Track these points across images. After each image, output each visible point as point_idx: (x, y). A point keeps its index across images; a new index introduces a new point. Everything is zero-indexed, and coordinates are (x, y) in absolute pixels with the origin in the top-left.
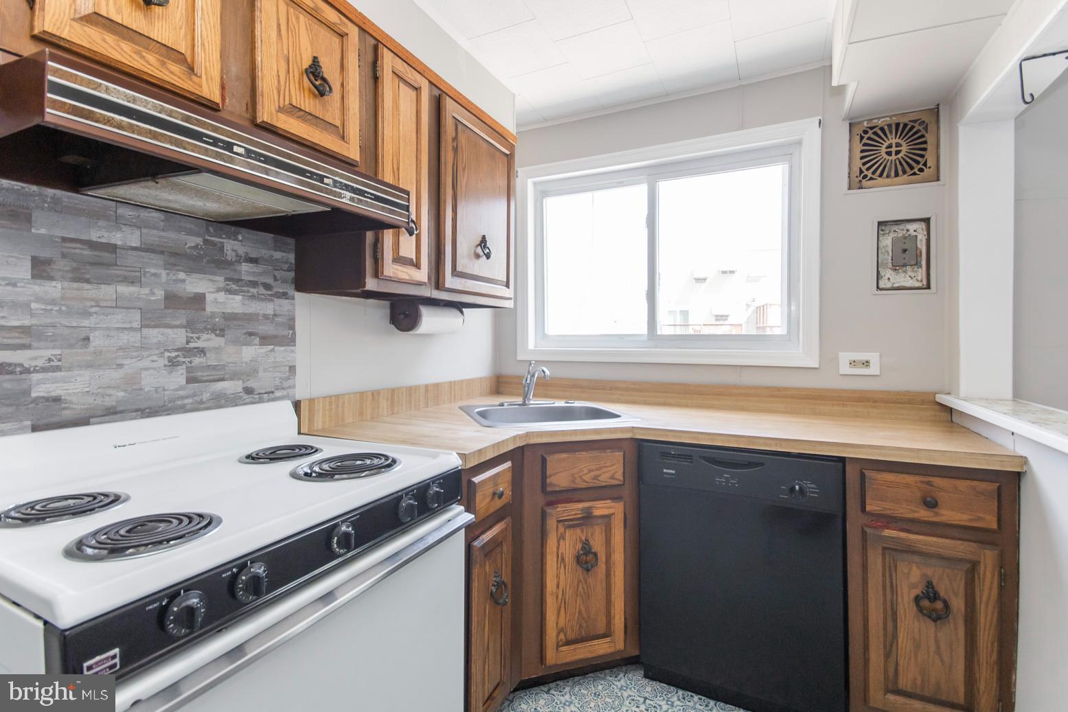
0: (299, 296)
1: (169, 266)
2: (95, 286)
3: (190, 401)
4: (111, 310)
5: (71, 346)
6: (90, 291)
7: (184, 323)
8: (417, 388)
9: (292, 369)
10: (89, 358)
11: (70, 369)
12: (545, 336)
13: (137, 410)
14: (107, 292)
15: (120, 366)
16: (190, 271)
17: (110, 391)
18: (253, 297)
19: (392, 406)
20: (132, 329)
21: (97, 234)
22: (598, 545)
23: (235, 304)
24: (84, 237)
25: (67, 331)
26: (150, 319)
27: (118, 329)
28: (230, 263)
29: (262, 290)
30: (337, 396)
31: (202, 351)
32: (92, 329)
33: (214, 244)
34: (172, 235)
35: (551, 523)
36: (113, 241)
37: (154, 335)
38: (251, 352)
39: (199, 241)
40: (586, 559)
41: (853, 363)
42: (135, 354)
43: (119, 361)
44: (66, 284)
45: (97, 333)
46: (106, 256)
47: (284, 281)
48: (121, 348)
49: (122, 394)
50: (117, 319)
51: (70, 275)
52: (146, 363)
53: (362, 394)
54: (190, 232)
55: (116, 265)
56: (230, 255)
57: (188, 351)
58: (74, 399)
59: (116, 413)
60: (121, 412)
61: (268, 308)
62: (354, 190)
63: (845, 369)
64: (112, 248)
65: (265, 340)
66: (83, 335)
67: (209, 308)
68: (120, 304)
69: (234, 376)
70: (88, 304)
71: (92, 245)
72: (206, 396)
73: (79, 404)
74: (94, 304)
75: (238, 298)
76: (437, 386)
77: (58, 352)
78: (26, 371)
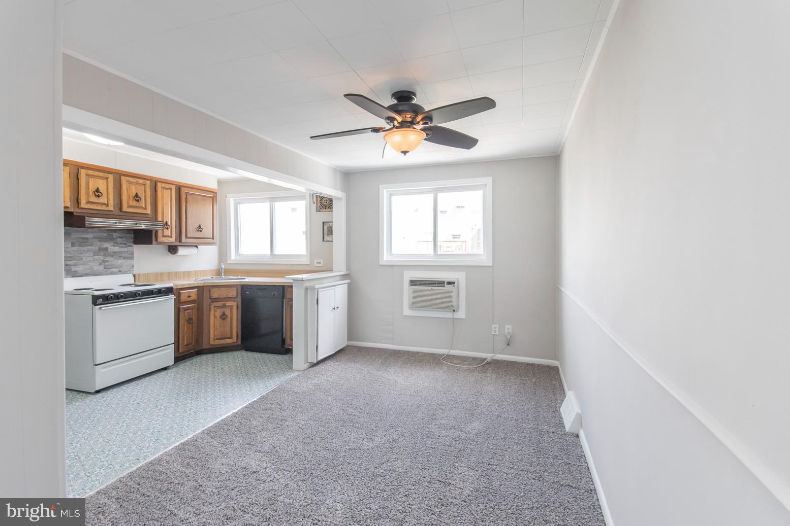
0: (134, 245)
1: (100, 241)
3: (104, 273)
4: (87, 252)
5: (79, 260)
6: (83, 248)
7: (102, 254)
8: (179, 272)
9: (133, 266)
10: (82, 263)
11: (79, 265)
12: (239, 255)
13: (93, 274)
14: (86, 248)
15: (89, 265)
16: (104, 242)
17: (87, 270)
18: (121, 247)
19: (169, 277)
20: (92, 256)
21: (85, 236)
22: (228, 312)
23: (116, 249)
25: (78, 257)
26: (95, 254)
27: (88, 256)
28: (115, 239)
29: (124, 245)
30: (148, 274)
31: (107, 261)
33: (111, 235)
34: (100, 234)
35: (212, 307)
37: (96, 257)
38: (120, 261)
39: (107, 234)
40: (223, 317)
41: (317, 263)
42: (91, 262)
45: (84, 257)
47: (131, 242)
48: (89, 261)
49: (90, 271)
50: (88, 254)
51: (79, 245)
52: (94, 264)
53: (157, 274)
54: (104, 233)
55: (88, 242)
56: (114, 237)
57: (104, 261)
58: (79, 271)
59: (87, 275)
60: (89, 275)
61: (125, 250)
62: (145, 225)
63: (316, 265)
64: (87, 238)
65: (124, 258)
66: (81, 258)
67: (109, 251)
68: (89, 251)
69: (116, 267)
71: (83, 238)
72: (109, 272)
74: (83, 251)
75: (117, 248)
76: (189, 272)
77: (76, 261)
78: (71, 265)
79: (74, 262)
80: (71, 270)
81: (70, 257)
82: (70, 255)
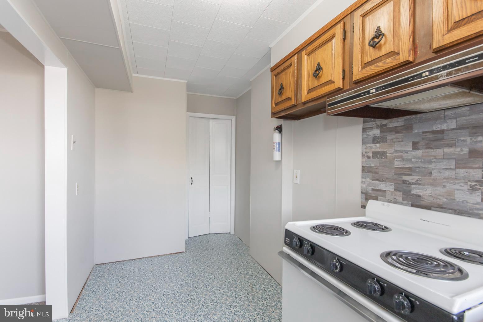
2: (435, 150)
4: (441, 160)
5: (425, 176)
6: (433, 152)
10: (431, 181)
11: (424, 185)
13: (452, 209)
14: (439, 152)
15: (445, 186)
17: (440, 197)
20: (451, 169)
21: (436, 127)
24: (431, 130)
25: (423, 169)
26: (460, 164)
27: (444, 169)
32: (433, 169)
36: (443, 128)
42: (452, 181)
43: (444, 184)
44: (423, 150)
45: (435, 171)
46: (440, 136)
48: (445, 178)
49: (445, 200)
50: (443, 165)
51: (425, 147)
55: (444, 139)
58: (425, 197)
59: (442, 208)
60: (445, 208)
64: (442, 132)
66: (429, 171)
68: (446, 157)
70: (432, 158)
71: (434, 132)
73: (427, 200)
74: (433, 158)
77: (420, 177)
78: (410, 184)
79: (417, 178)
80: (410, 191)
81: (410, 169)
82: (411, 166)
